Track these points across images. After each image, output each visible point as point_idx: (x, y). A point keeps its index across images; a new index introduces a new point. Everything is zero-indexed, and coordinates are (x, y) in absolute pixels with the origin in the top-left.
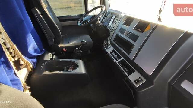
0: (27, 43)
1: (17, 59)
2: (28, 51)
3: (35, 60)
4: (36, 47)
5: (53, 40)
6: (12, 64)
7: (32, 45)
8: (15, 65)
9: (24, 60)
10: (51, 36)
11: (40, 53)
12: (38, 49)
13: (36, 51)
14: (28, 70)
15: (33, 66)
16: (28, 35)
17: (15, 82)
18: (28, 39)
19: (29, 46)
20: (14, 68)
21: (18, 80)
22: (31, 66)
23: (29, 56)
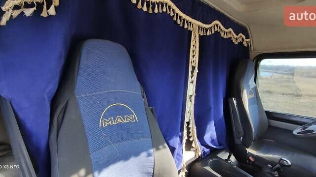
0: (206, 129)
1: (191, 139)
2: (205, 137)
3: (207, 150)
4: (215, 137)
5: (241, 138)
6: (184, 141)
7: (211, 133)
8: (186, 143)
9: (196, 144)
10: (239, 133)
11: (217, 146)
12: (216, 141)
13: (213, 141)
14: (195, 156)
15: (201, 155)
16: (211, 122)
17: (178, 157)
18: (208, 126)
19: (206, 133)
20: (184, 145)
21: (181, 157)
22: (200, 154)
23: (203, 143)
